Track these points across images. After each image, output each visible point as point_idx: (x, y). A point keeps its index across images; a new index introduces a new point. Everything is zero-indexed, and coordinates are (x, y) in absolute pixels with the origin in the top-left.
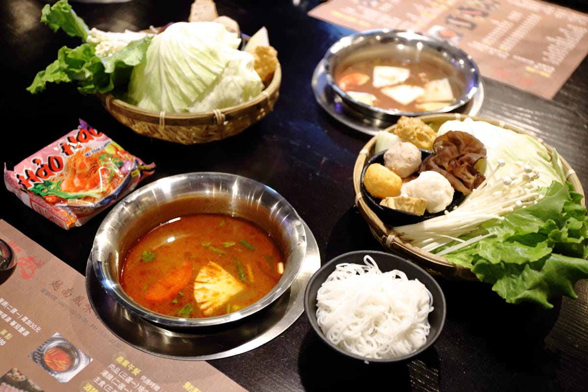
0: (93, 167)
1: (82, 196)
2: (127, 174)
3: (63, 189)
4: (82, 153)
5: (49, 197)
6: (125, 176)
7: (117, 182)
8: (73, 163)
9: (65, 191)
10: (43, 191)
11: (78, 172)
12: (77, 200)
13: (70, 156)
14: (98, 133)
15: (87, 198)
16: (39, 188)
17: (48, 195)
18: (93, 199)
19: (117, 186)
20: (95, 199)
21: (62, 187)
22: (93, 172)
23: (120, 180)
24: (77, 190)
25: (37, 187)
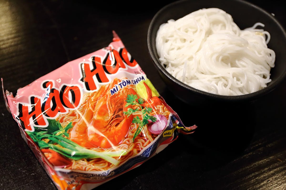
0: (117, 116)
1: (93, 156)
2: (157, 135)
3: (71, 138)
4: (106, 91)
5: (50, 152)
6: (154, 138)
7: (143, 144)
8: (93, 104)
9: (73, 141)
10: (43, 140)
11: (96, 117)
12: (85, 163)
13: (91, 92)
14: (132, 61)
15: (99, 160)
16: (39, 136)
17: (48, 148)
18: (107, 165)
19: (142, 149)
20: (109, 164)
21: (71, 136)
22: (115, 123)
23: (148, 141)
24: (90, 145)
25: (38, 134)
